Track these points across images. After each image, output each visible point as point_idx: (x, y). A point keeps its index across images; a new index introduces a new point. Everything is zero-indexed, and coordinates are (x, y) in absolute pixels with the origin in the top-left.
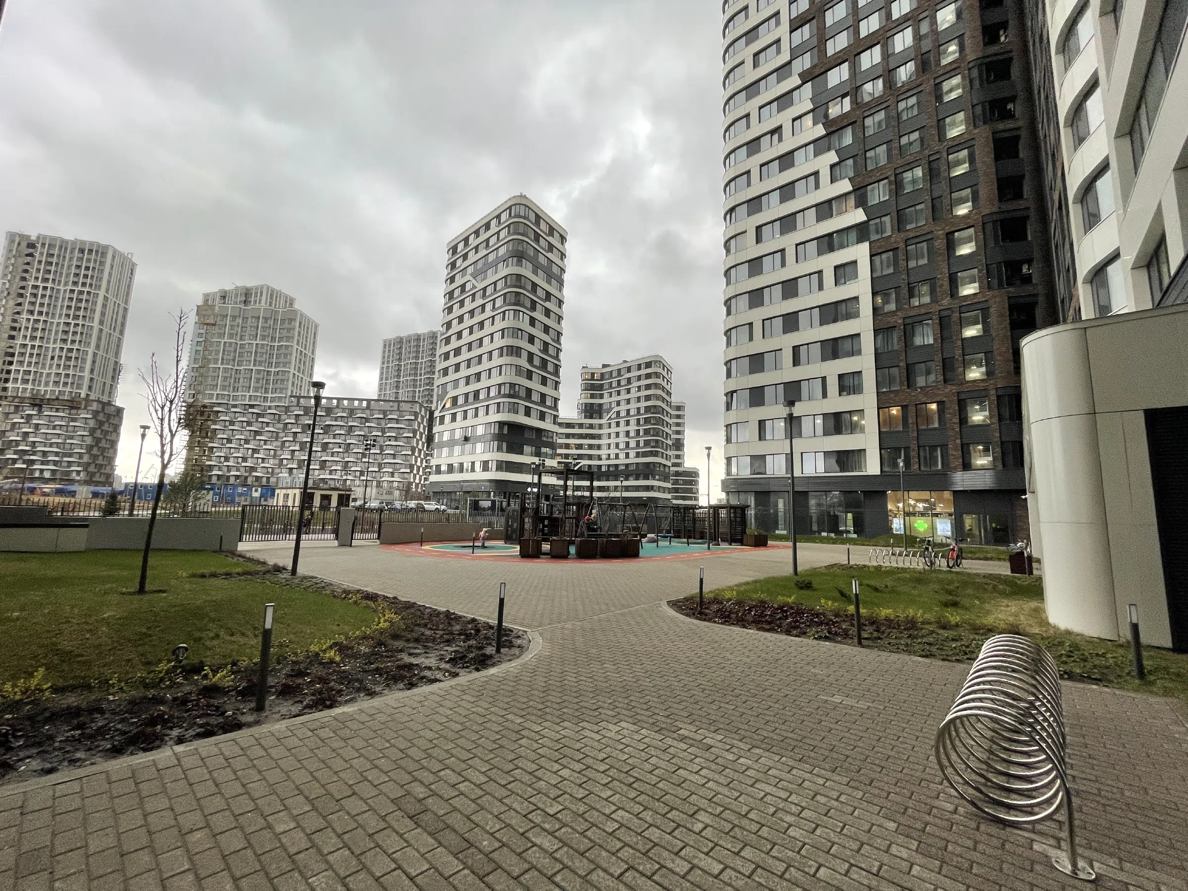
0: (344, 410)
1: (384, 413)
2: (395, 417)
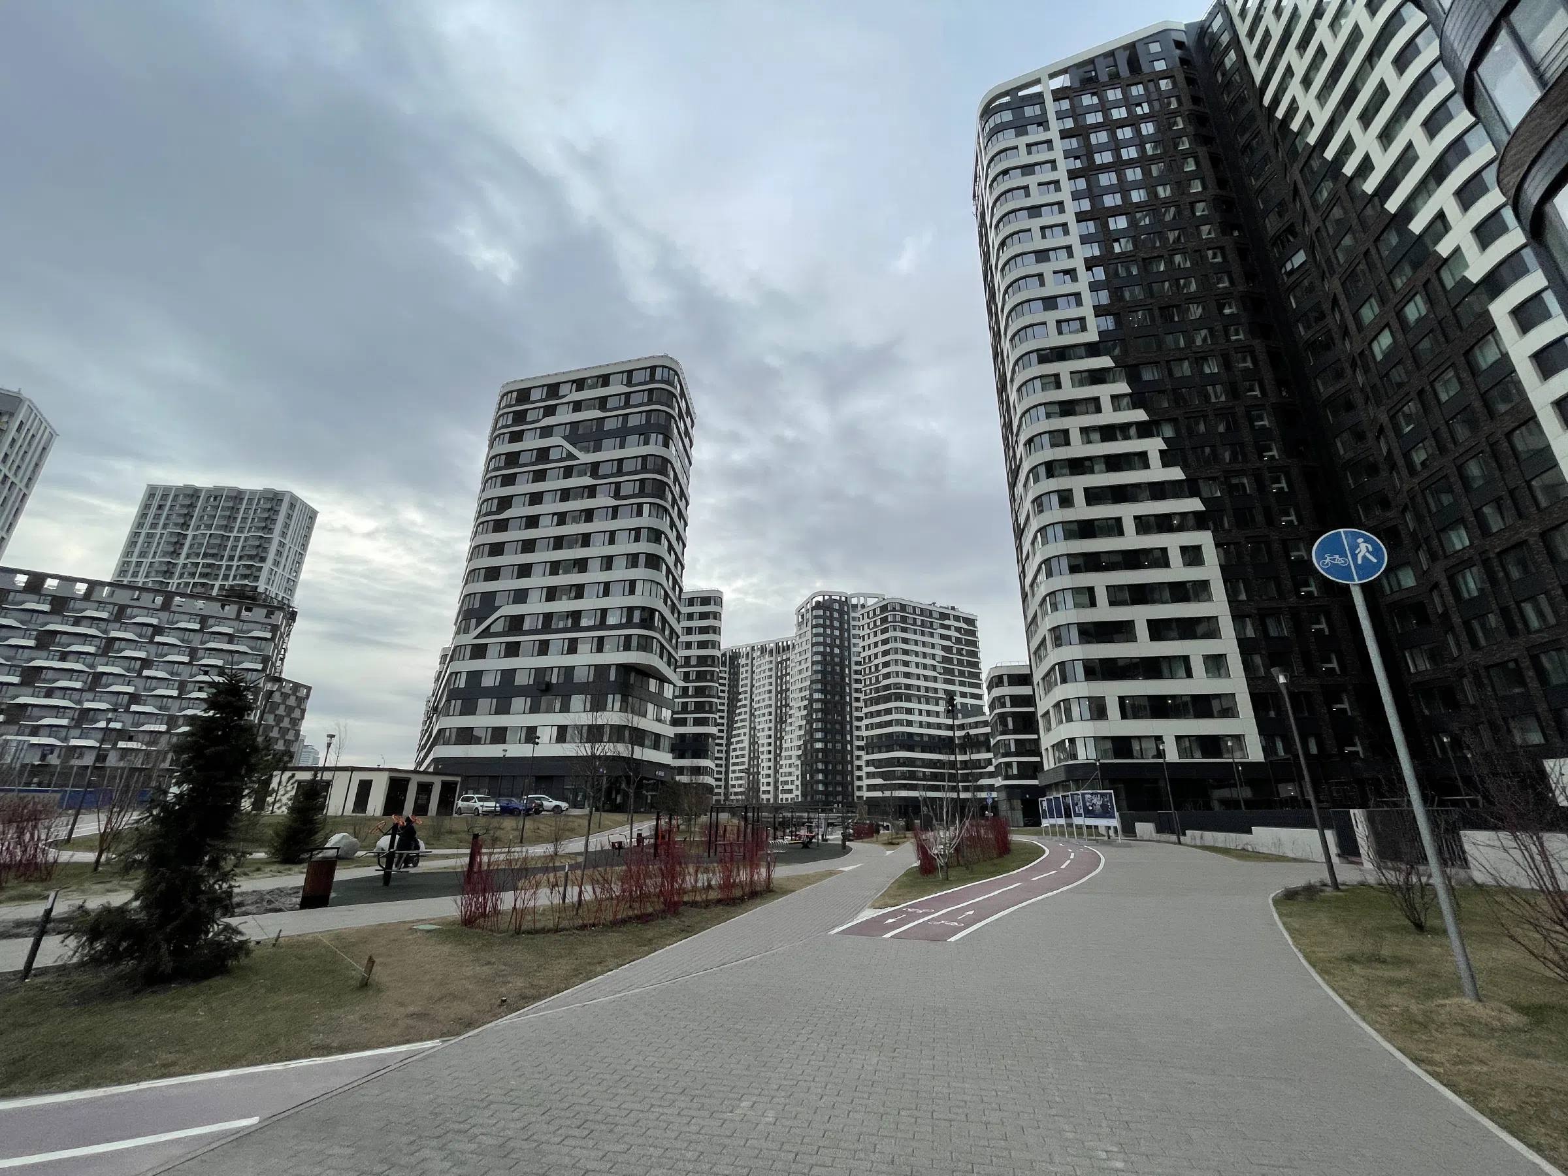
0: (101, 604)
1: (204, 620)
2: (229, 631)
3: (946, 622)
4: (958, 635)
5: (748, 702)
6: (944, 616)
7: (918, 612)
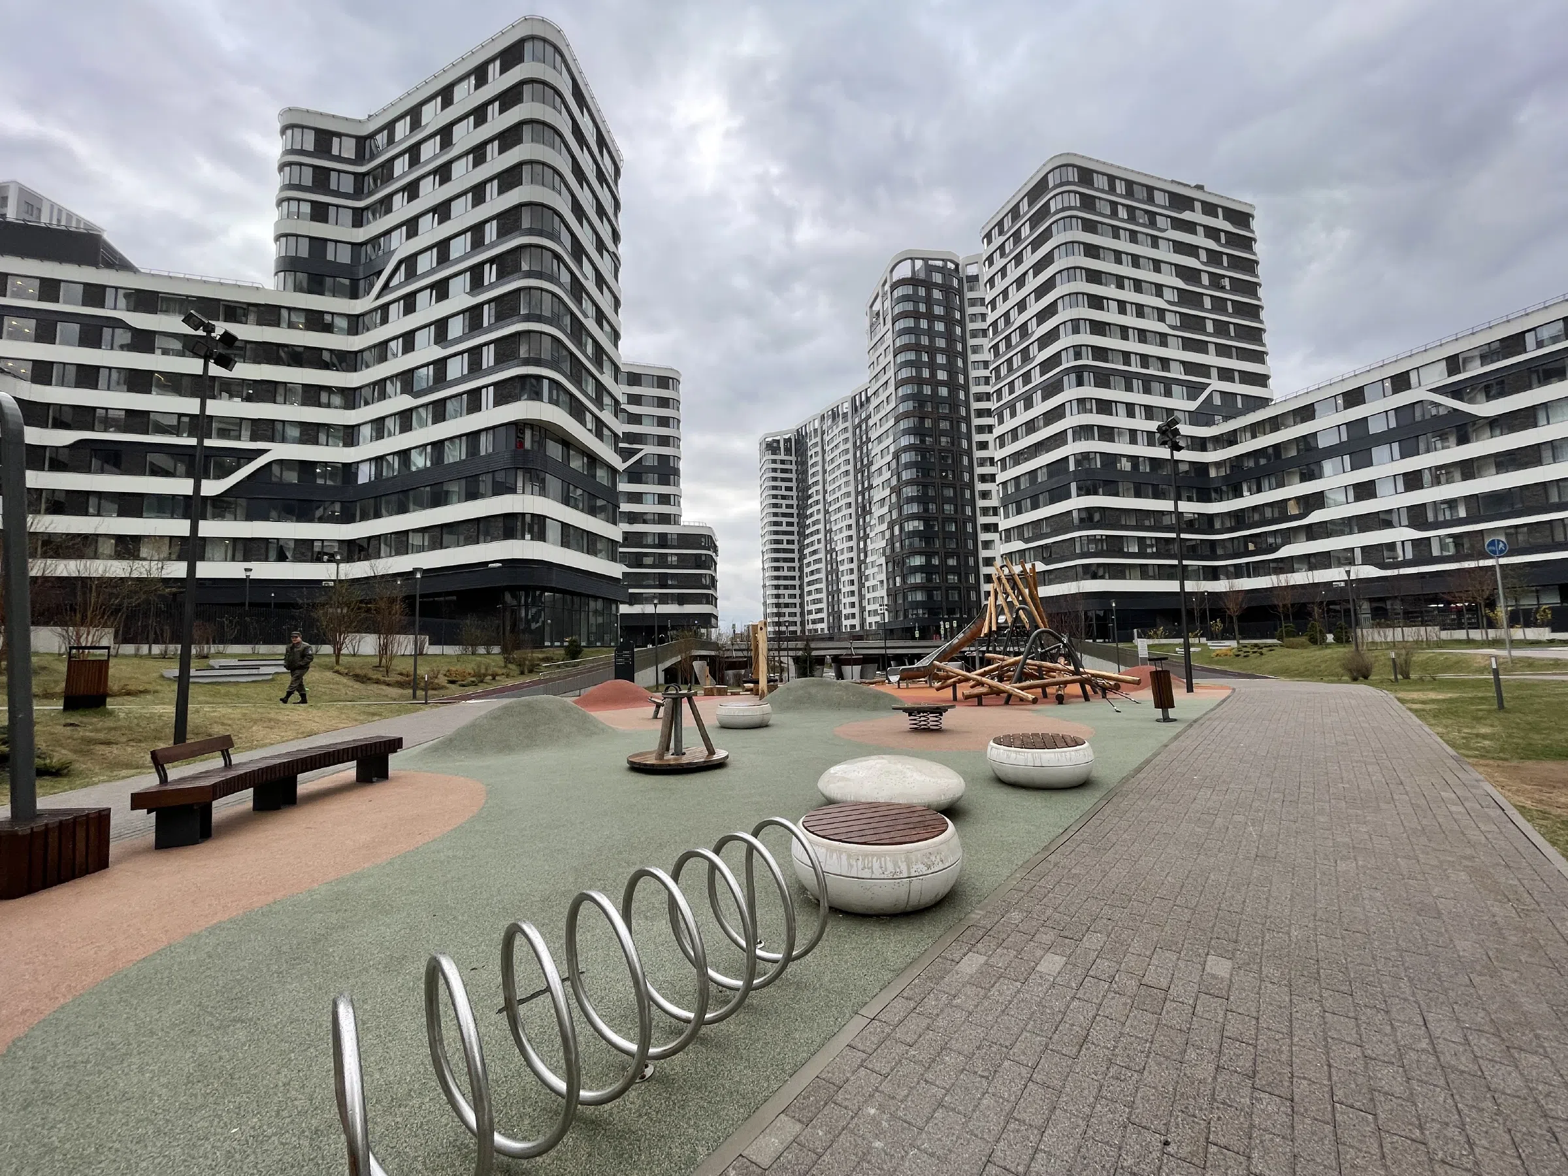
3: (1187, 216)
4: (1211, 244)
5: (820, 497)
6: (1180, 201)
7: (1120, 187)
